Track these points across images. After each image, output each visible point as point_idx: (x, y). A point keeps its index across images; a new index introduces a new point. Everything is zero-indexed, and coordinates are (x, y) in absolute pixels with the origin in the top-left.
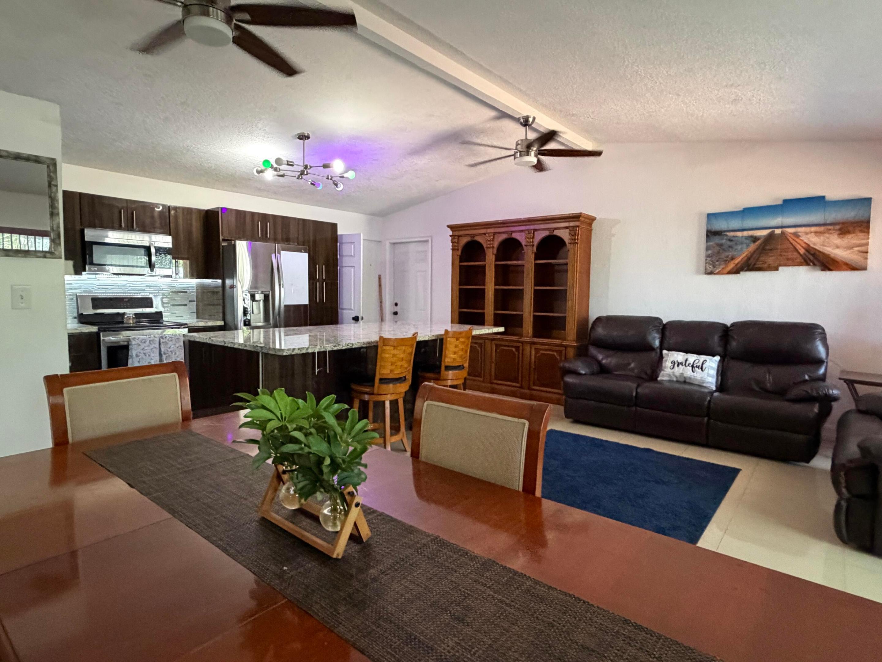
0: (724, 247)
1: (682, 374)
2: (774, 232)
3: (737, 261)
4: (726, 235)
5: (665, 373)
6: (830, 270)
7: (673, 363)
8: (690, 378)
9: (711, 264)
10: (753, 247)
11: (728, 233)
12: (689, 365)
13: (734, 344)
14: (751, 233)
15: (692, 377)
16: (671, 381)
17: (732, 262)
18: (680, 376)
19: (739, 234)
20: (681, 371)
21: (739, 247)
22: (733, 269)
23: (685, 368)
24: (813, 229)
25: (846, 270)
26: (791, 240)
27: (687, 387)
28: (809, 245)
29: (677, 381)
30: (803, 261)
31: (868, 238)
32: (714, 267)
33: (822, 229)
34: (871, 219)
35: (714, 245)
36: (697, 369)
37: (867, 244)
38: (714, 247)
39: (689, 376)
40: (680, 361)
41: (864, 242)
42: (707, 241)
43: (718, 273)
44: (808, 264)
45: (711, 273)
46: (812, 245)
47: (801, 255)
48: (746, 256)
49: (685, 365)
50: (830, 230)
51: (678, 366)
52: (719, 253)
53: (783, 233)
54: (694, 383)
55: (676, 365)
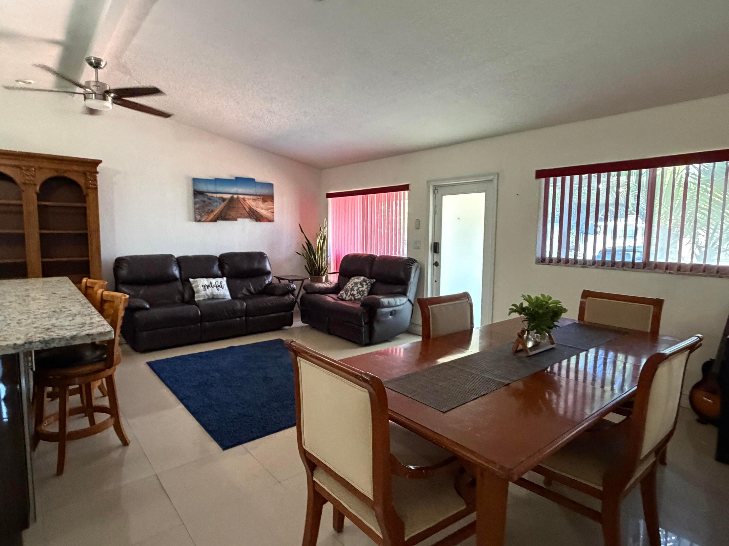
0: (206, 203)
1: (212, 293)
2: (233, 196)
3: (215, 213)
4: (207, 195)
5: (200, 294)
6: (260, 221)
7: (204, 286)
8: (217, 295)
9: (199, 215)
10: (223, 205)
11: (208, 194)
12: (214, 286)
13: (227, 267)
14: (221, 195)
15: (219, 294)
16: (204, 300)
17: (212, 214)
18: (211, 295)
19: (215, 195)
20: (211, 291)
21: (215, 204)
22: (212, 218)
23: (213, 288)
24: (252, 197)
25: (266, 222)
26: (242, 202)
27: (215, 301)
28: (250, 206)
29: (209, 299)
30: (248, 215)
31: (273, 205)
32: (201, 216)
33: (254, 197)
34: (274, 195)
35: (200, 201)
36: (219, 288)
37: (273, 208)
38: (200, 203)
39: (216, 293)
40: (208, 285)
41: (272, 207)
42: (195, 198)
43: (204, 221)
44: (251, 218)
45: (199, 221)
46: (252, 207)
47: (247, 212)
48: (220, 210)
49: (212, 286)
50: (259, 198)
51: (208, 288)
52: (203, 207)
53: (238, 198)
54: (220, 297)
55: (206, 287)
